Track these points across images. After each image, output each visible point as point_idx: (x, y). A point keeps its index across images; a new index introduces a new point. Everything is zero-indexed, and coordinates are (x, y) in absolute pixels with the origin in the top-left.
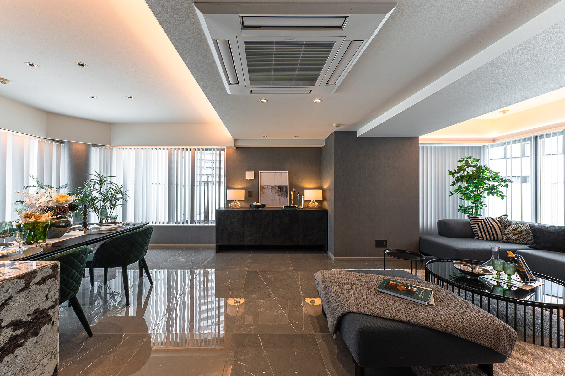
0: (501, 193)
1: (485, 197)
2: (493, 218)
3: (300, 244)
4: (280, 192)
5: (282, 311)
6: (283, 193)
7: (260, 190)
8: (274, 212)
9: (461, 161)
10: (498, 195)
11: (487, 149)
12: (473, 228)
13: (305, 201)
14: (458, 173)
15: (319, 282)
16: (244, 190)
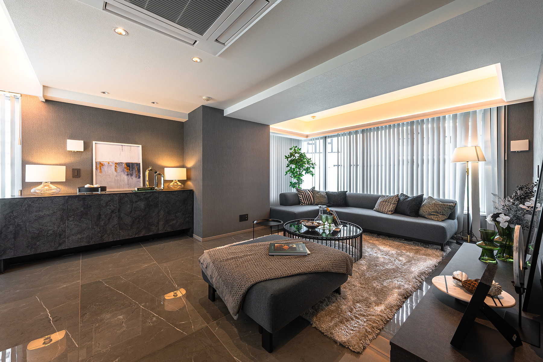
0: (312, 172)
1: (304, 175)
2: (309, 189)
3: (160, 232)
4: (128, 171)
5: (157, 318)
6: (134, 172)
7: (96, 167)
8: (122, 197)
9: (291, 149)
10: (311, 174)
11: (303, 143)
12: (299, 197)
13: (165, 181)
14: (290, 157)
15: (208, 265)
16: (65, 167)
